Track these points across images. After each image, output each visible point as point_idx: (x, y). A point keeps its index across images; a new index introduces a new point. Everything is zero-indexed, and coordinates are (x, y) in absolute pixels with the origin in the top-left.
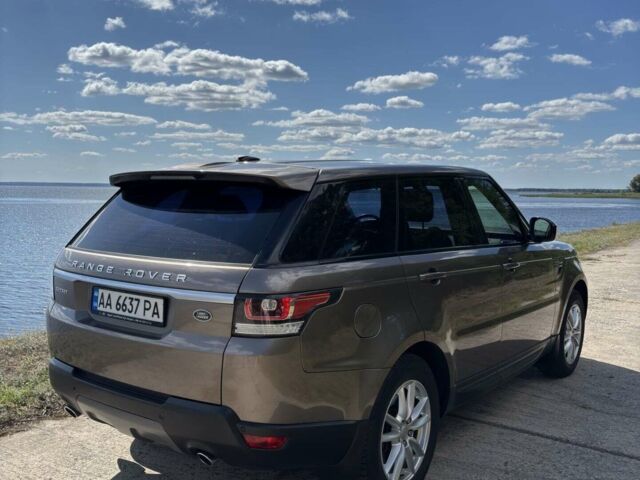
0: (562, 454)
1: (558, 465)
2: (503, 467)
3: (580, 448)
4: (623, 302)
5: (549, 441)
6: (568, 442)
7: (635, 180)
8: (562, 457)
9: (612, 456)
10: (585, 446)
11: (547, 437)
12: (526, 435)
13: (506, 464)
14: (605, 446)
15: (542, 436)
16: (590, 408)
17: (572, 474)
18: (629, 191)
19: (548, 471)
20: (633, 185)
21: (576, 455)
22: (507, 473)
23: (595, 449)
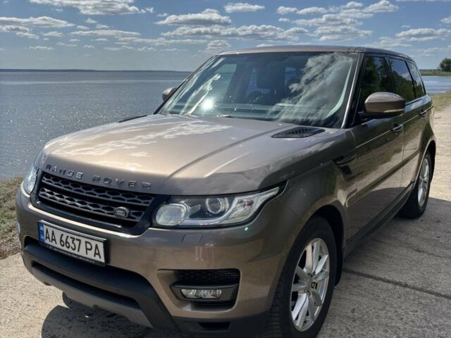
0: (402, 300)
1: (400, 311)
2: (351, 315)
3: (418, 292)
4: (442, 155)
5: (391, 286)
6: (406, 286)
7: (444, 62)
8: (402, 303)
9: (446, 300)
10: (421, 290)
11: (388, 282)
12: (371, 280)
13: (353, 311)
14: (438, 290)
15: (384, 280)
16: (424, 252)
17: (413, 321)
18: (439, 70)
19: (390, 318)
20: (442, 66)
21: (414, 300)
22: (354, 321)
23: (430, 293)
